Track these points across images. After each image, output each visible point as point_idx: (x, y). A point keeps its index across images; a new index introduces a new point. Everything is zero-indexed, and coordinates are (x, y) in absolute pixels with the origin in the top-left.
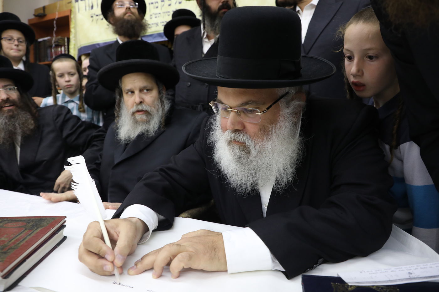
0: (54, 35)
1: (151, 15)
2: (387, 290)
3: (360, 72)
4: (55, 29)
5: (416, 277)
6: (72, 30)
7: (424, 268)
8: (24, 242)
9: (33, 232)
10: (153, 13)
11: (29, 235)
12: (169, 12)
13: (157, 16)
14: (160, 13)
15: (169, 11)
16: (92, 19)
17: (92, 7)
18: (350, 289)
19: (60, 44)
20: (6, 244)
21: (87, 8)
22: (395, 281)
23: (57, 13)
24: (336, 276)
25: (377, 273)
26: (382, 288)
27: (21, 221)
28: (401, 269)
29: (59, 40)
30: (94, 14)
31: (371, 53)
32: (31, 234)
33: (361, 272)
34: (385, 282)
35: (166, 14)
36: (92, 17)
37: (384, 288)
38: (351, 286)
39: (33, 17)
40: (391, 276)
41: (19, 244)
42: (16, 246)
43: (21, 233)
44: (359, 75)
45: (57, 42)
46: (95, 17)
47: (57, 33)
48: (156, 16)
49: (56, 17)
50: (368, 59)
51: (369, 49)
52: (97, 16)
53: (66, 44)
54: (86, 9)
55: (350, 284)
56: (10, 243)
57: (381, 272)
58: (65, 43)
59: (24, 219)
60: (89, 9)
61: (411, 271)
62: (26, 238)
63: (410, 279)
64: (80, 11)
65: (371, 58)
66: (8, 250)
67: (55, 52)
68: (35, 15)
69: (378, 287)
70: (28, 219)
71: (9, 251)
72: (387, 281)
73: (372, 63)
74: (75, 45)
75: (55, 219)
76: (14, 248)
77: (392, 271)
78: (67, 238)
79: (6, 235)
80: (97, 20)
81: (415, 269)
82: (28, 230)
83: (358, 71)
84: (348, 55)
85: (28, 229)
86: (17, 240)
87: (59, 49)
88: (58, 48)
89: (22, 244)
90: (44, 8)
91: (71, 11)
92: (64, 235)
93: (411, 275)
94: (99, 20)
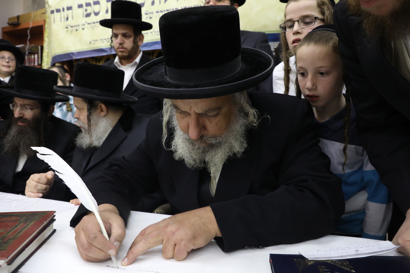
0: (28, 43)
2: (339, 263)
3: (314, 87)
4: (29, 37)
5: (361, 253)
6: (46, 39)
7: (368, 246)
8: (22, 233)
9: (28, 225)
11: (25, 227)
16: (66, 29)
17: (67, 19)
18: (309, 263)
19: (34, 52)
20: (4, 235)
21: (63, 20)
22: (345, 256)
23: (31, 22)
24: (298, 254)
25: (331, 251)
26: (335, 262)
27: (14, 216)
28: (350, 248)
29: (32, 47)
30: (69, 25)
31: (323, 70)
32: (26, 226)
33: (318, 251)
34: (337, 257)
36: (67, 28)
37: (337, 262)
38: (310, 261)
39: (7, 25)
40: (342, 253)
41: (17, 235)
42: (14, 237)
43: (17, 226)
44: (313, 89)
45: (31, 49)
46: (70, 28)
47: (31, 41)
49: (30, 26)
50: (320, 75)
51: (321, 67)
52: (72, 27)
53: (40, 52)
54: (61, 20)
55: (309, 259)
56: (9, 234)
58: (38, 51)
59: (16, 214)
60: (64, 21)
61: (357, 249)
62: (22, 230)
63: (357, 255)
64: (56, 22)
65: (322, 74)
66: (8, 240)
67: (28, 59)
68: (8, 23)
69: (332, 261)
70: (20, 214)
73: (323, 78)
74: (48, 53)
75: (46, 214)
76: (13, 239)
77: (343, 249)
78: (56, 231)
79: (3, 228)
80: (72, 31)
81: (361, 247)
82: (22, 223)
83: (313, 85)
84: (301, 72)
86: (14, 232)
87: (33, 57)
88: (32, 55)
89: (20, 235)
90: (18, 17)
91: (45, 21)
92: (54, 228)
93: (358, 252)
94: (74, 31)
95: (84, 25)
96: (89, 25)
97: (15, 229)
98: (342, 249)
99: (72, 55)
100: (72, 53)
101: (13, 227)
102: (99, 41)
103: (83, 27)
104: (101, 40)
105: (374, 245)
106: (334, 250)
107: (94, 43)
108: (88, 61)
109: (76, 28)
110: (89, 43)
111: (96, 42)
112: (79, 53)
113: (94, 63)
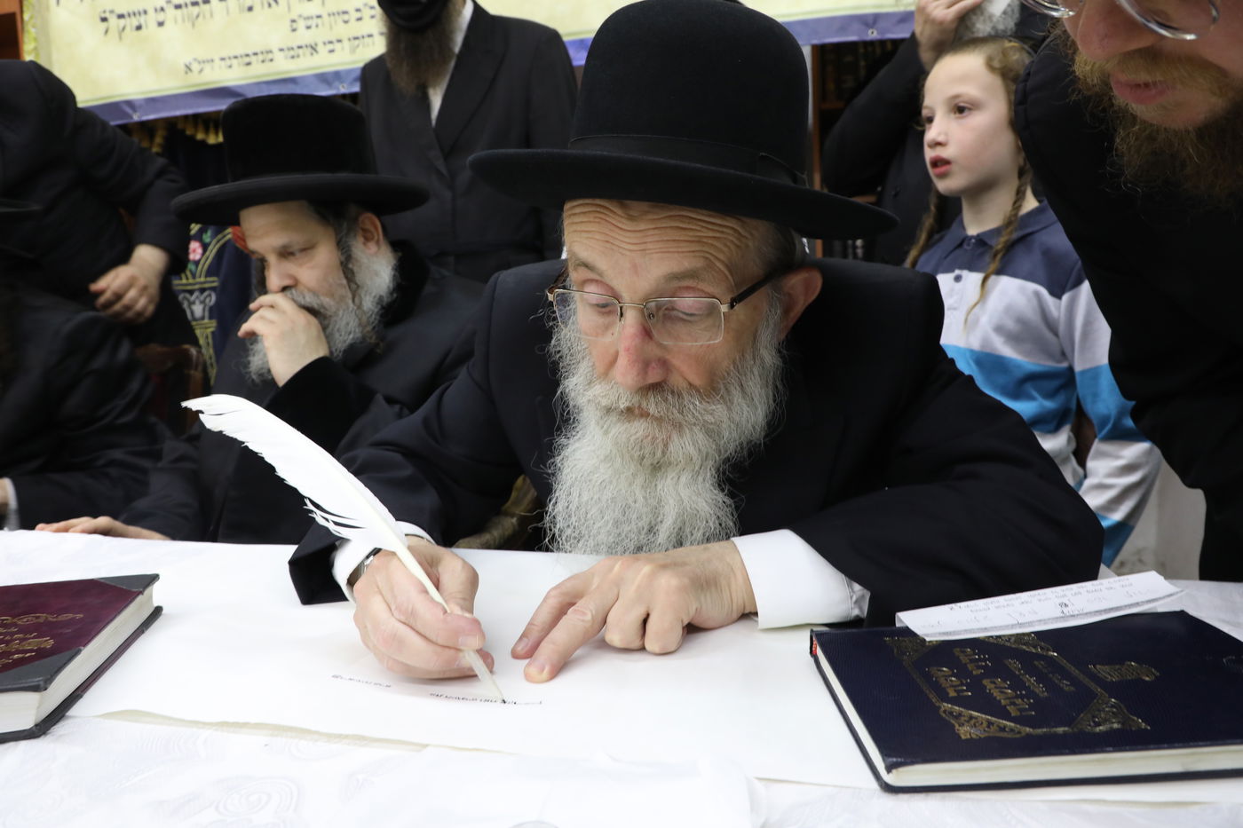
1: (293, 21)
5: (1076, 613)
7: (1096, 590)
10: (300, 16)
12: (345, 12)
13: (313, 23)
14: (319, 17)
15: (345, 9)
16: (104, 25)
22: (1030, 624)
28: (1044, 597)
30: (112, 12)
34: (1007, 627)
35: (339, 19)
36: (104, 20)
40: (1021, 614)
46: (113, 20)
48: (309, 23)
52: (121, 16)
55: (928, 637)
57: (997, 607)
61: (1065, 600)
72: (1013, 626)
77: (1023, 602)
80: (123, 29)
81: (1075, 594)
92: (156, 604)
93: (1065, 610)
94: (128, 29)
95: (162, 9)
96: (179, 12)
98: (1020, 601)
99: (129, 110)
100: (129, 103)
102: (217, 62)
103: (161, 17)
104: (223, 59)
107: (201, 71)
108: (180, 126)
109: (135, 22)
110: (183, 68)
111: (207, 67)
112: (152, 102)
113: (200, 136)
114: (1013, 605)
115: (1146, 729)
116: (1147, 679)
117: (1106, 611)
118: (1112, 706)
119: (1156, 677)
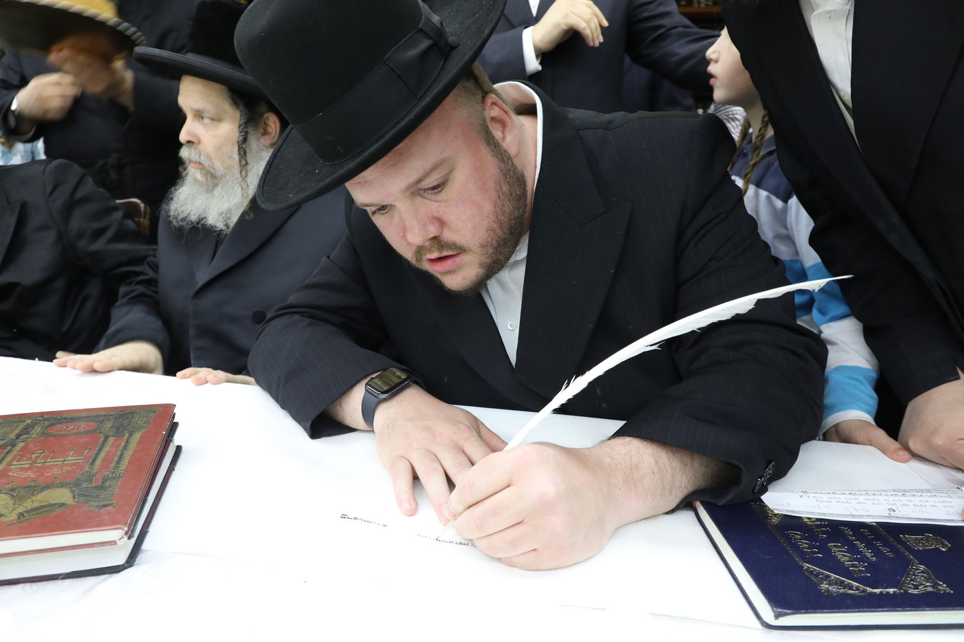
5: (901, 516)
8: (125, 463)
9: (128, 441)
11: (125, 448)
20: (86, 469)
25: (831, 502)
27: (79, 419)
28: (876, 502)
32: (126, 445)
40: (855, 508)
41: (116, 467)
42: (113, 472)
43: (103, 445)
55: (776, 512)
56: (96, 468)
61: (894, 508)
62: (122, 455)
63: (890, 516)
66: (104, 482)
71: (107, 484)
75: (155, 412)
76: (113, 478)
79: (72, 452)
81: (904, 505)
82: (113, 438)
85: (113, 436)
86: (106, 461)
89: (123, 466)
93: (892, 513)
97: (103, 454)
98: (857, 501)
101: (97, 449)
105: (937, 504)
106: (838, 500)
114: (850, 503)
115: (950, 593)
116: (943, 549)
117: (925, 519)
118: (923, 572)
119: (949, 548)
